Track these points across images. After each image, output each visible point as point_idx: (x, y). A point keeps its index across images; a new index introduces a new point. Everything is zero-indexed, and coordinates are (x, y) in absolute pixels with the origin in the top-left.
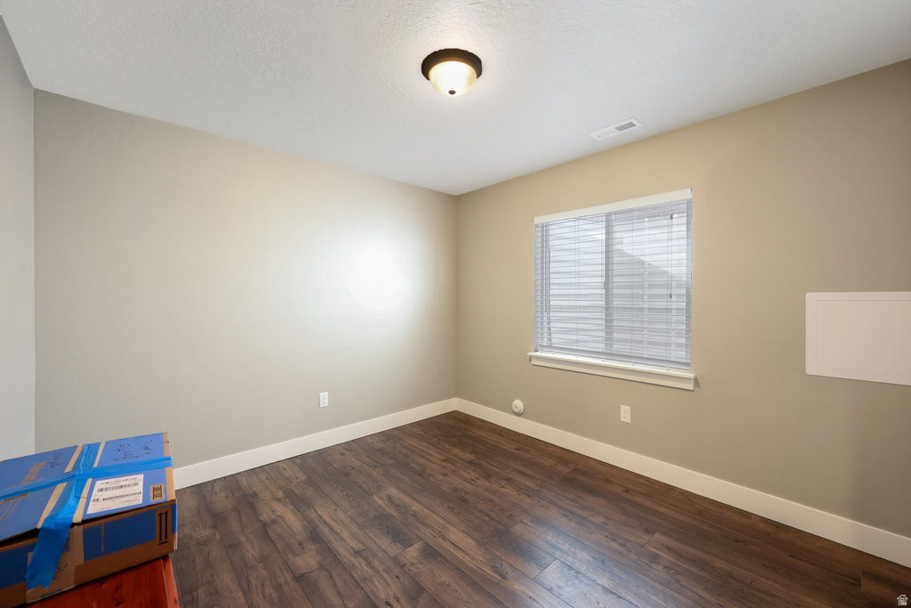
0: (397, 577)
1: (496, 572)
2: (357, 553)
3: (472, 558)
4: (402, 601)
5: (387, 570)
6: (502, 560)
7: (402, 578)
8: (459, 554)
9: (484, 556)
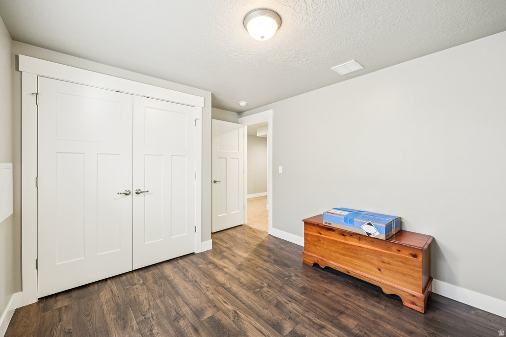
0: (291, 312)
1: (238, 314)
2: (323, 327)
3: (250, 323)
4: (284, 302)
5: (298, 316)
6: (233, 321)
7: (288, 312)
8: (258, 325)
9: (243, 324)
